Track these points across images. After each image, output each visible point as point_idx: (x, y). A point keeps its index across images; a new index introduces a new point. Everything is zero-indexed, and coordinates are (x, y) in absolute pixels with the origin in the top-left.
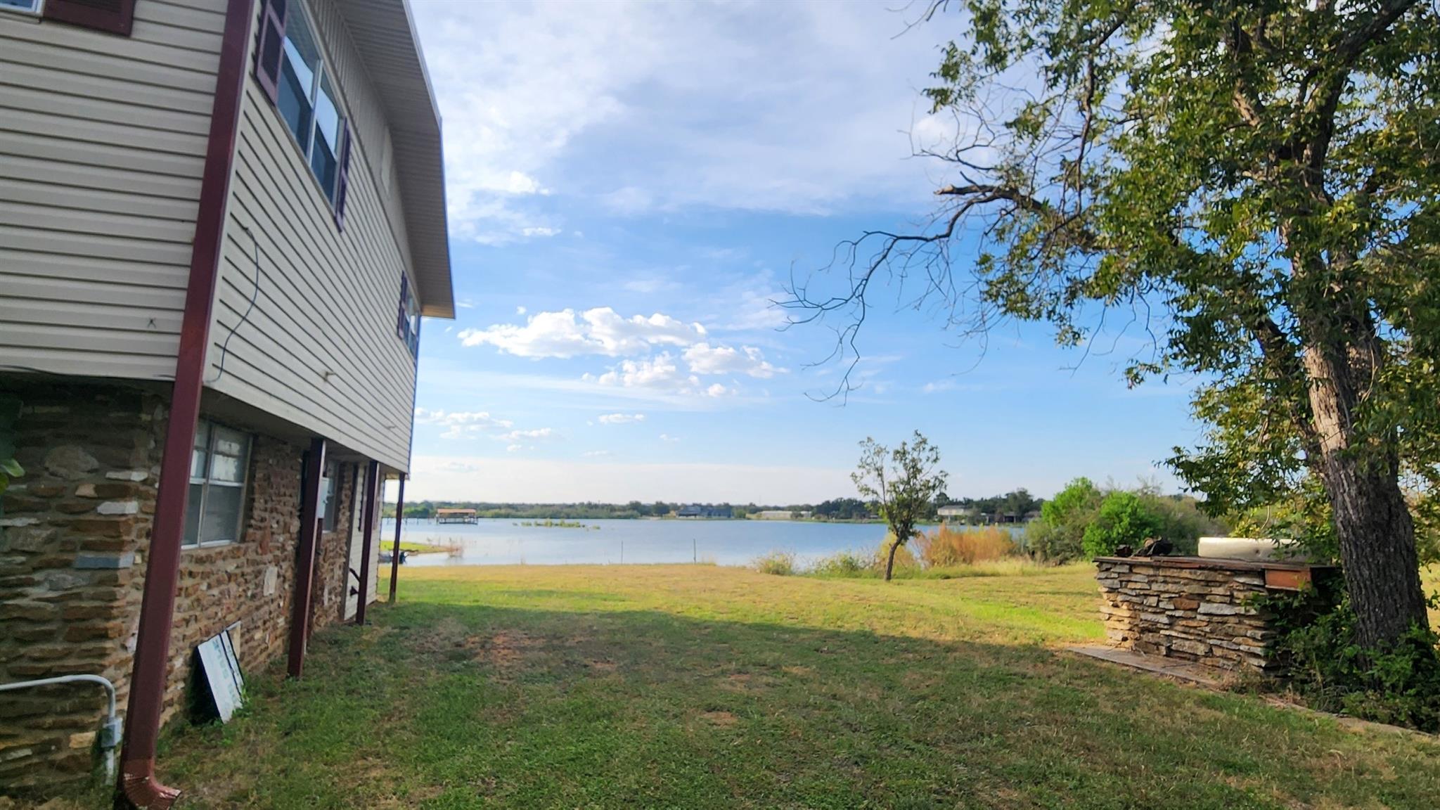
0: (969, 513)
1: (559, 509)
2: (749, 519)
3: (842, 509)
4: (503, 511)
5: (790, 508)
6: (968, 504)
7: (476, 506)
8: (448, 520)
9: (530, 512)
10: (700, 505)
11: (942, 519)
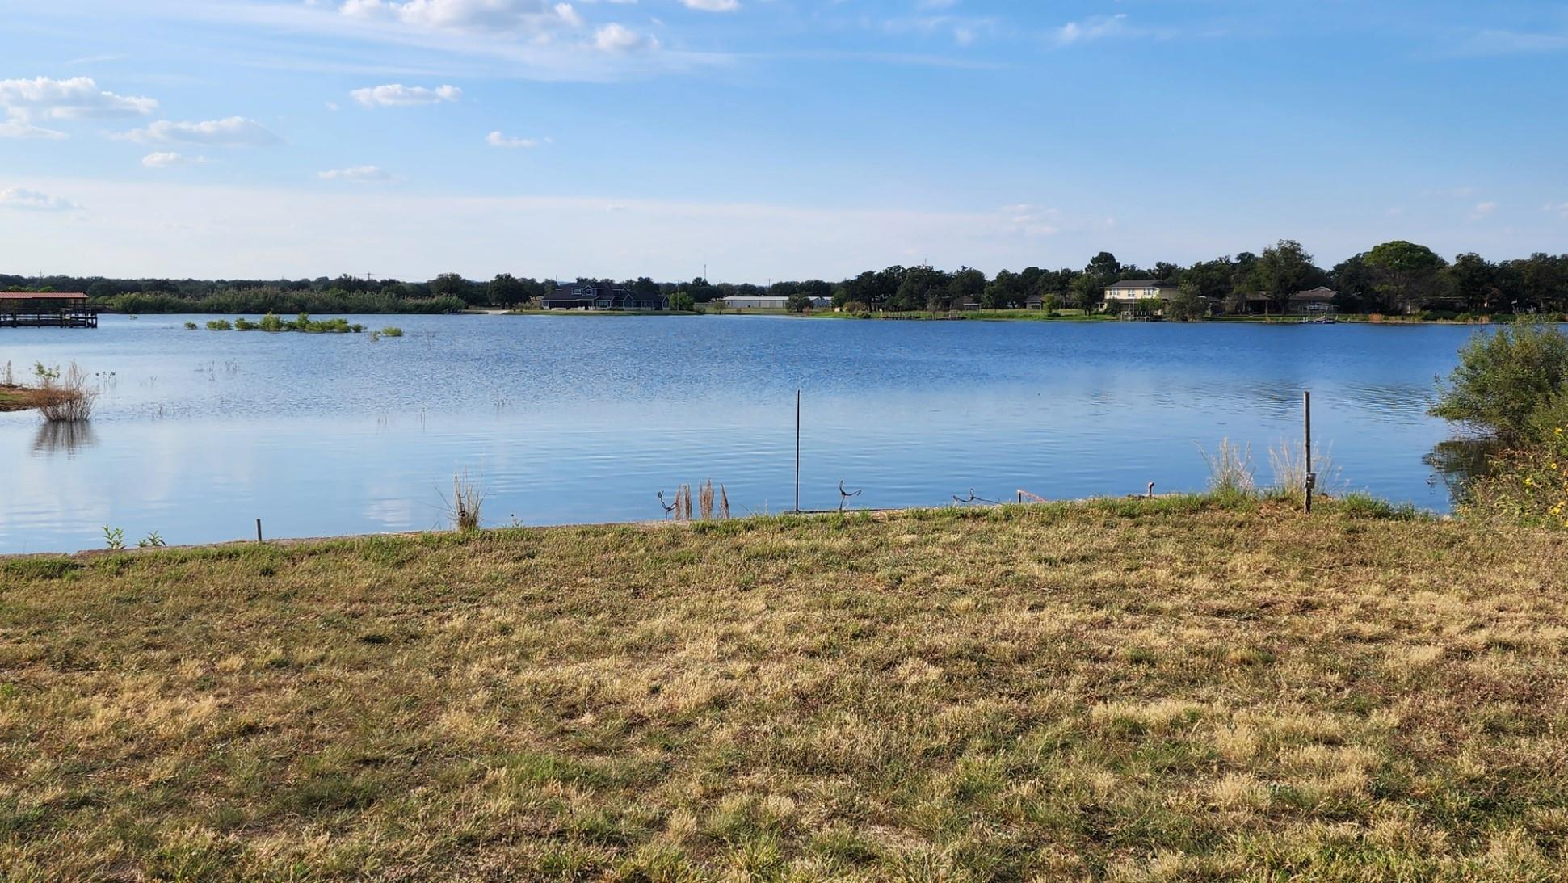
0: (1173, 296)
1: (277, 290)
2: (700, 313)
3: (900, 290)
4: (148, 297)
5: (780, 289)
6: (1165, 275)
7: (81, 285)
8: (20, 318)
9: (210, 299)
10: (594, 283)
11: (1117, 307)
